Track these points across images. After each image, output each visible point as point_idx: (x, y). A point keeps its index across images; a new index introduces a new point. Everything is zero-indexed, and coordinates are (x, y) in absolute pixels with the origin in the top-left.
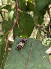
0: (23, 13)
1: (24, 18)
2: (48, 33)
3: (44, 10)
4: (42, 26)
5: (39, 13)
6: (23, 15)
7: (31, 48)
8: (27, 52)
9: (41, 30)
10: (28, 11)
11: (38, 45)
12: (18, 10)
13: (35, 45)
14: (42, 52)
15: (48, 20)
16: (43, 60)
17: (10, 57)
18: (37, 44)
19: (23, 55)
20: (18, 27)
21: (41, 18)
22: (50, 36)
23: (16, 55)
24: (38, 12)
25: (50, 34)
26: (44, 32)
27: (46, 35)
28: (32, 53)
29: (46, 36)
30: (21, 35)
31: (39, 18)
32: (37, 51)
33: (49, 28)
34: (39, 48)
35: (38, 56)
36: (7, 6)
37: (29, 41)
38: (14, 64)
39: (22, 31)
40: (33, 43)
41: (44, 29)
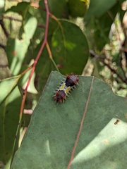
0: (59, 23)
1: (64, 36)
2: (121, 70)
3: (110, 14)
5: (97, 21)
6: (61, 27)
7: (87, 99)
8: (77, 109)
9: (101, 64)
10: (70, 17)
11: (102, 93)
13: (97, 93)
14: (112, 111)
15: (120, 39)
17: (36, 118)
19: (67, 115)
21: (102, 34)
22: (124, 79)
23: (49, 113)
24: (96, 18)
25: (125, 74)
26: (109, 67)
27: (115, 75)
31: (97, 34)
32: (100, 107)
33: (121, 59)
34: (105, 100)
35: (103, 119)
37: (83, 83)
38: (44, 134)
39: (58, 66)
41: (109, 60)
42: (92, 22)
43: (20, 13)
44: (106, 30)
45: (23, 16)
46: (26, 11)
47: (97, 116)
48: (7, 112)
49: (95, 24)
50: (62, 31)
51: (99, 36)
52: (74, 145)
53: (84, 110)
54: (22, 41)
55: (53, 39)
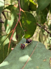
0: (25, 13)
3: (47, 9)
4: (45, 26)
5: (41, 12)
6: (26, 15)
7: (34, 49)
10: (30, 11)
12: (21, 9)
16: (43, 63)
18: (41, 47)
20: (20, 27)
21: (44, 18)
23: (17, 53)
24: (41, 11)
27: (49, 34)
28: (33, 54)
29: (49, 36)
30: (24, 35)
31: (42, 17)
32: (39, 53)
36: (9, 6)
39: (25, 30)
40: (37, 45)
41: (47, 28)
42: (40, 13)
43: (10, 9)
44: (45, 16)
45: (11, 10)
46: (12, 9)
47: (37, 56)
48: (5, 48)
49: (41, 13)
50: (26, 16)
51: (42, 18)
52: (23, 66)
53: (32, 54)
54: (11, 20)
55: (22, 20)
